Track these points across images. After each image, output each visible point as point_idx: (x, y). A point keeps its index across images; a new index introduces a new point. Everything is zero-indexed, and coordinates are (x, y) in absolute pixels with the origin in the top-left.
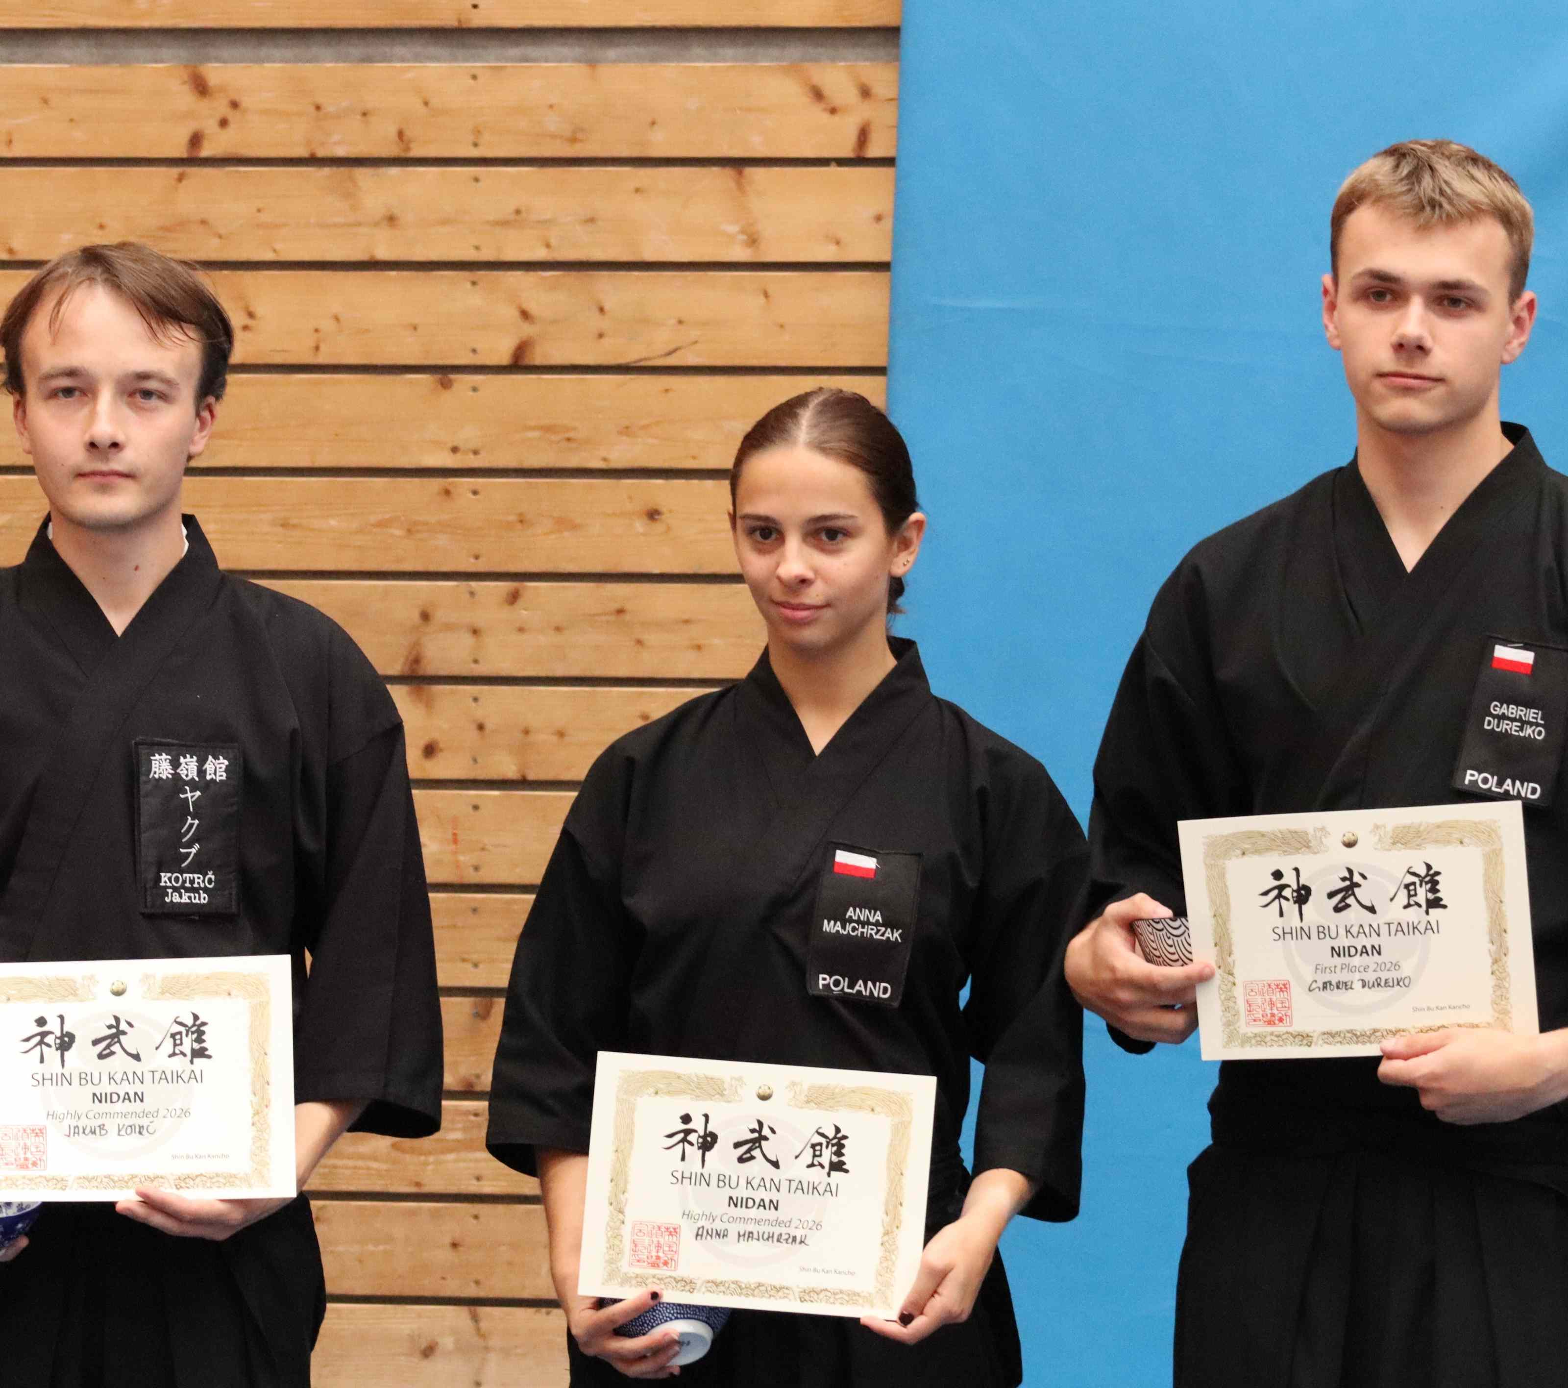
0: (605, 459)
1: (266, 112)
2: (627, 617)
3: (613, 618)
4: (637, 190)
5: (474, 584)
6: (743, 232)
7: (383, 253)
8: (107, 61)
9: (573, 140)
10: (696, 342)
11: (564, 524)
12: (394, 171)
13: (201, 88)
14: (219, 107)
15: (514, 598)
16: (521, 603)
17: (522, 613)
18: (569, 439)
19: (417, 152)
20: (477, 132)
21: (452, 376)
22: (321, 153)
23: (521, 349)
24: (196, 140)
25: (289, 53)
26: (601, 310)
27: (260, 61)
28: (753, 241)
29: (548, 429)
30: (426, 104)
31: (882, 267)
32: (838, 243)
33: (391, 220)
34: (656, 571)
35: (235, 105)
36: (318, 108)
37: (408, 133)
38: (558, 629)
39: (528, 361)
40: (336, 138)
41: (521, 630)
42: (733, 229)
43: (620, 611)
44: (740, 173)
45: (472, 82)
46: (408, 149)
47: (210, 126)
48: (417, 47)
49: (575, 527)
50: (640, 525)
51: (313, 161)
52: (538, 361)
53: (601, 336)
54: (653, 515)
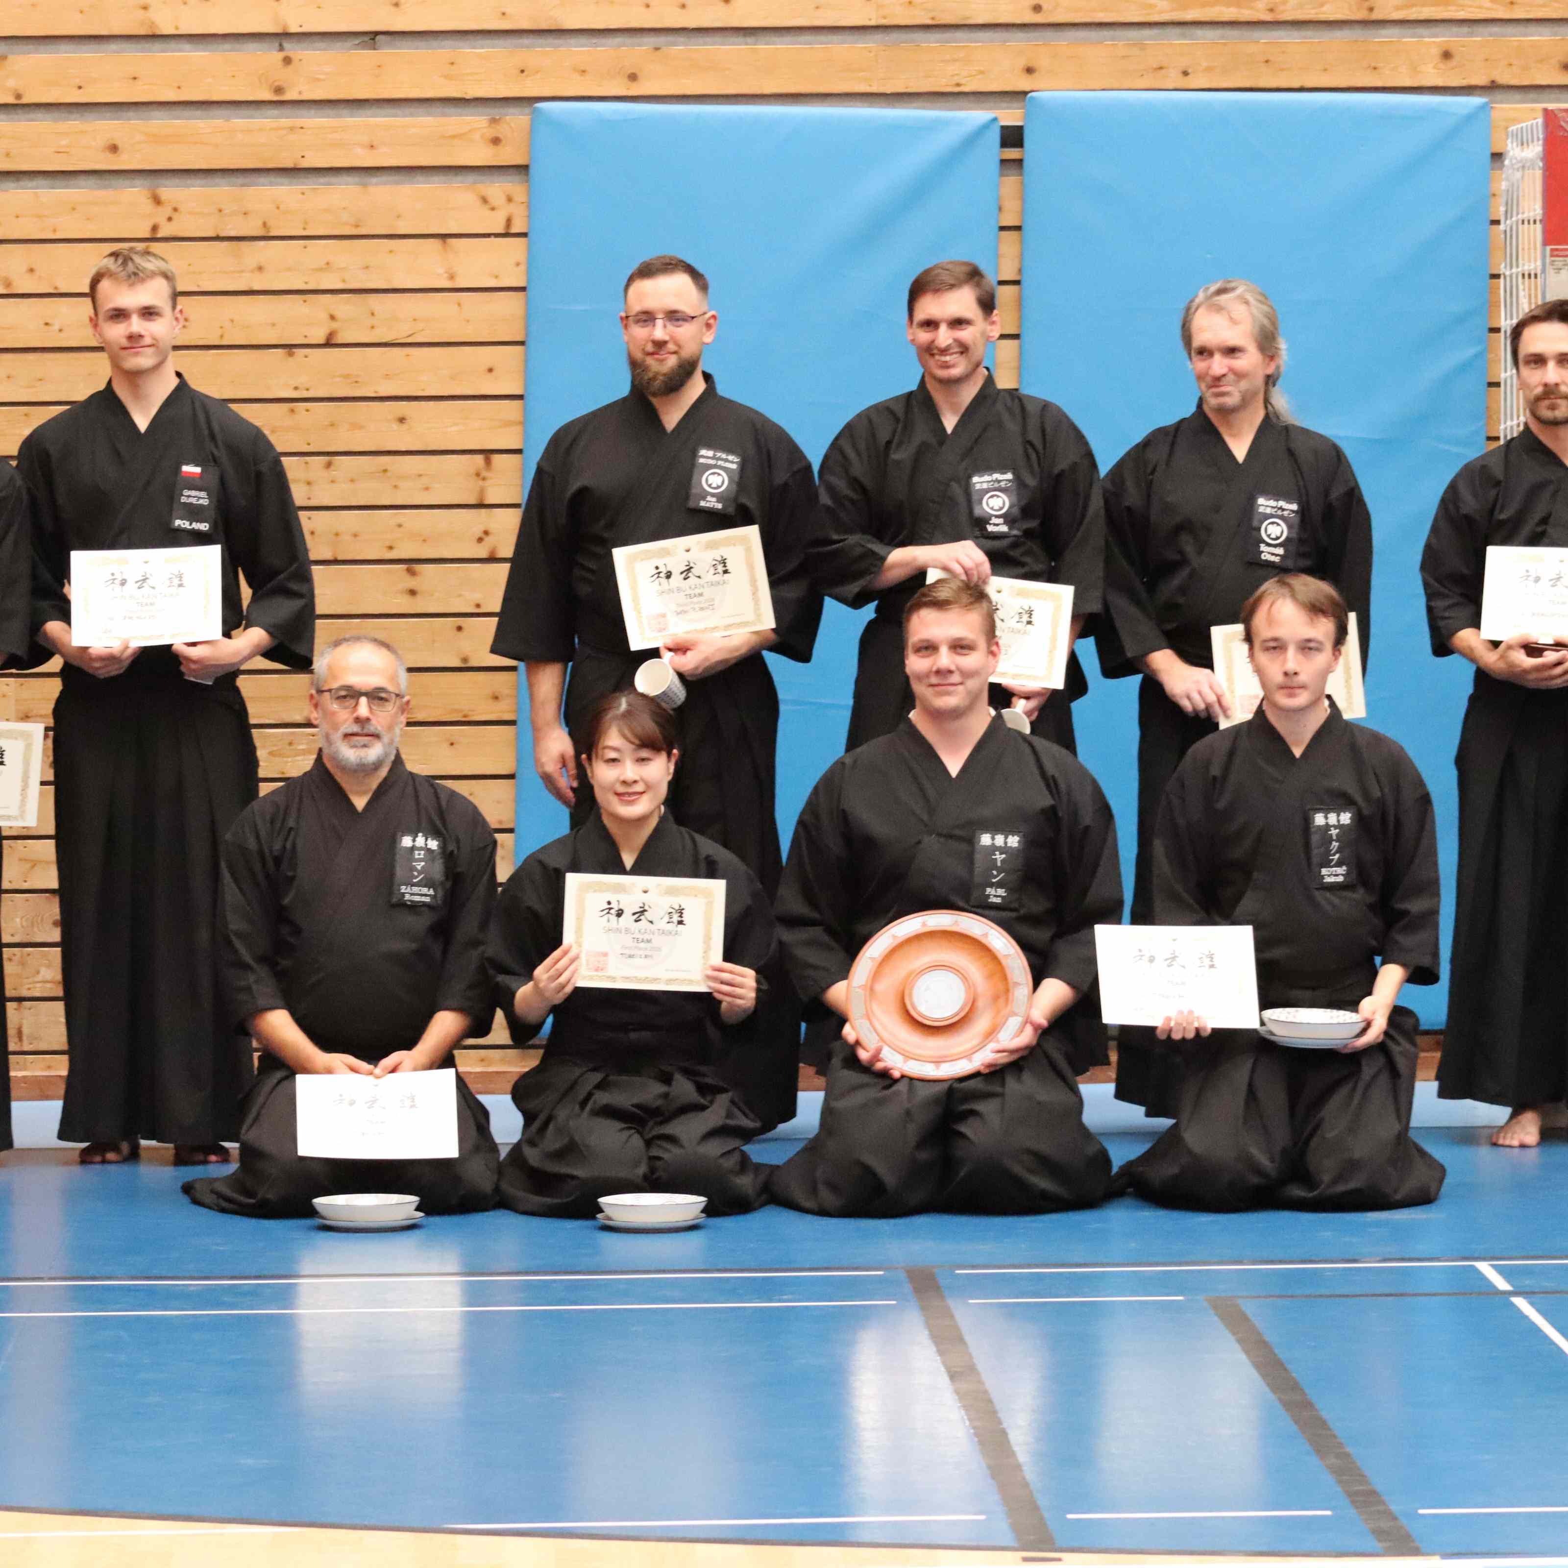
0: (376, 392)
1: (190, 213)
2: (389, 474)
3: (381, 474)
4: (391, 252)
5: (307, 458)
6: (446, 272)
7: (256, 287)
8: (105, 187)
9: (357, 226)
10: (423, 330)
11: (356, 426)
12: (262, 243)
13: (157, 201)
14: (167, 211)
15: (329, 465)
16: (332, 468)
17: (333, 473)
18: (356, 382)
19: (273, 233)
20: (306, 223)
21: (294, 350)
22: (222, 234)
23: (331, 335)
24: (155, 228)
25: (203, 182)
26: (373, 314)
27: (188, 186)
28: (452, 277)
29: (347, 376)
30: (278, 208)
31: (523, 289)
32: (497, 277)
33: (260, 269)
34: (404, 449)
35: (175, 210)
36: (220, 211)
37: (268, 224)
38: (352, 481)
39: (333, 342)
40: (228, 227)
41: (333, 482)
42: (441, 271)
43: (385, 471)
44: (445, 242)
45: (301, 196)
46: (269, 231)
47: (161, 220)
48: (272, 178)
49: (361, 427)
50: (395, 426)
51: (218, 238)
52: (340, 341)
53: (373, 327)
54: (402, 420)
